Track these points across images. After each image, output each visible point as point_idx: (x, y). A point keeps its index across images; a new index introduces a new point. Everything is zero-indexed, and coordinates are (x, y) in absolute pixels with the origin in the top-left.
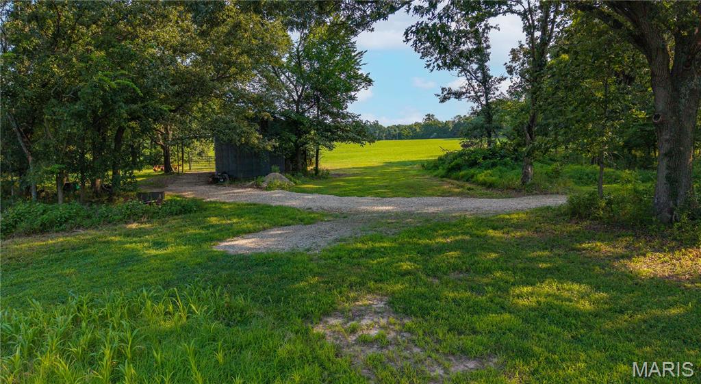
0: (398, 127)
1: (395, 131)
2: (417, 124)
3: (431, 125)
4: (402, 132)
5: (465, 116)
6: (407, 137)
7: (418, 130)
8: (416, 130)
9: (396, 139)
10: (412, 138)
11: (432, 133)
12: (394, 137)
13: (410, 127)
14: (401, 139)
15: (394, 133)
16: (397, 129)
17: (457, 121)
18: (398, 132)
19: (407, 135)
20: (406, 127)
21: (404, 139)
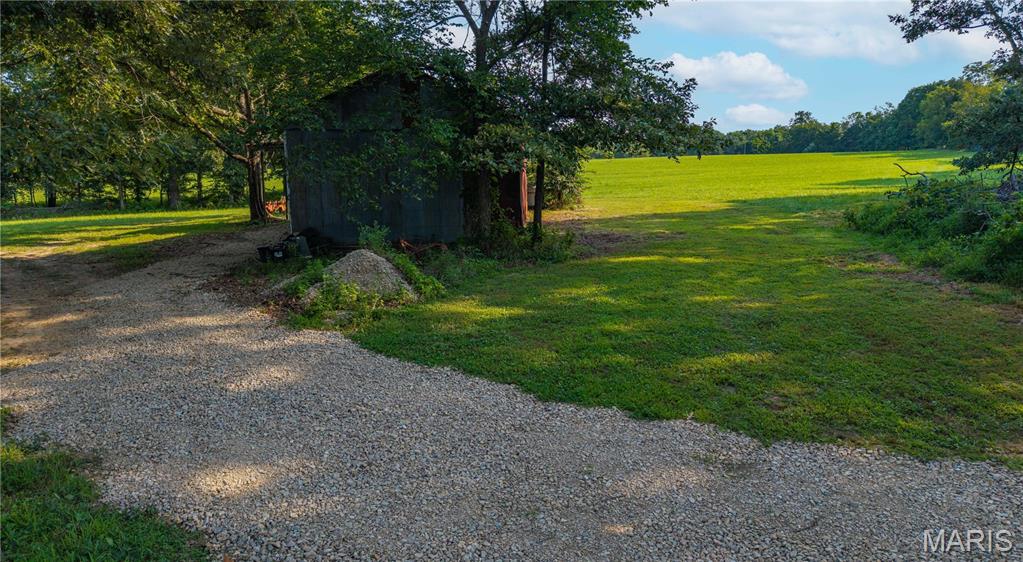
0: (747, 133)
1: (741, 140)
2: (778, 129)
3: (805, 131)
4: (753, 142)
5: (868, 114)
6: (761, 151)
7: (780, 139)
8: (776, 138)
9: (742, 153)
10: (770, 151)
11: (808, 143)
12: (739, 151)
13: (767, 134)
14: (752, 153)
15: (740, 143)
16: (744, 137)
17: (852, 122)
18: (745, 141)
19: (760, 147)
20: (760, 135)
21: (756, 153)
